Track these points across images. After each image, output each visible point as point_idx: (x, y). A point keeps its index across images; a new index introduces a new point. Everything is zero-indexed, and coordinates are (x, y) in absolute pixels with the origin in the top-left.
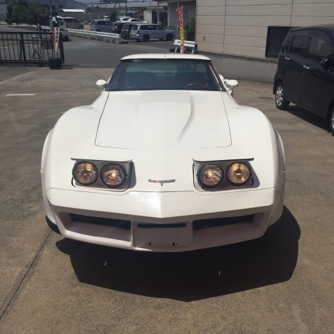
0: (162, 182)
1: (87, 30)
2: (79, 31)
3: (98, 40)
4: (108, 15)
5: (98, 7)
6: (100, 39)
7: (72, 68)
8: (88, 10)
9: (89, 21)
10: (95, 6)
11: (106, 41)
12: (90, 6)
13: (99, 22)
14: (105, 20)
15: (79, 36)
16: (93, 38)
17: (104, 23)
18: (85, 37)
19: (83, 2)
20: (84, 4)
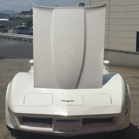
0: (68, 101)
1: (10, 33)
2: (5, 34)
3: (19, 40)
4: (26, 22)
5: (18, 17)
6: (20, 39)
7: (3, 59)
8: (11, 19)
9: (11, 27)
10: (16, 16)
11: (25, 41)
12: (13, 16)
13: (20, 27)
14: (23, 26)
15: (5, 37)
16: (15, 39)
17: (23, 28)
18: (9, 38)
19: (7, 14)
20: (8, 15)
